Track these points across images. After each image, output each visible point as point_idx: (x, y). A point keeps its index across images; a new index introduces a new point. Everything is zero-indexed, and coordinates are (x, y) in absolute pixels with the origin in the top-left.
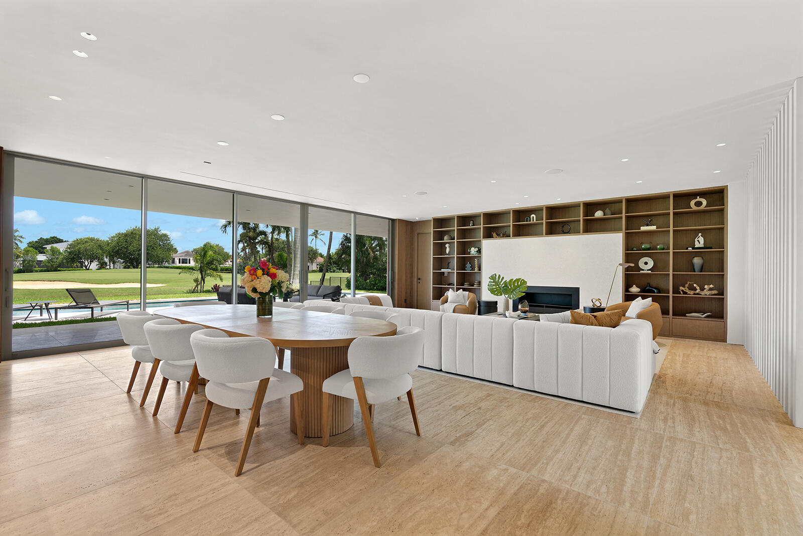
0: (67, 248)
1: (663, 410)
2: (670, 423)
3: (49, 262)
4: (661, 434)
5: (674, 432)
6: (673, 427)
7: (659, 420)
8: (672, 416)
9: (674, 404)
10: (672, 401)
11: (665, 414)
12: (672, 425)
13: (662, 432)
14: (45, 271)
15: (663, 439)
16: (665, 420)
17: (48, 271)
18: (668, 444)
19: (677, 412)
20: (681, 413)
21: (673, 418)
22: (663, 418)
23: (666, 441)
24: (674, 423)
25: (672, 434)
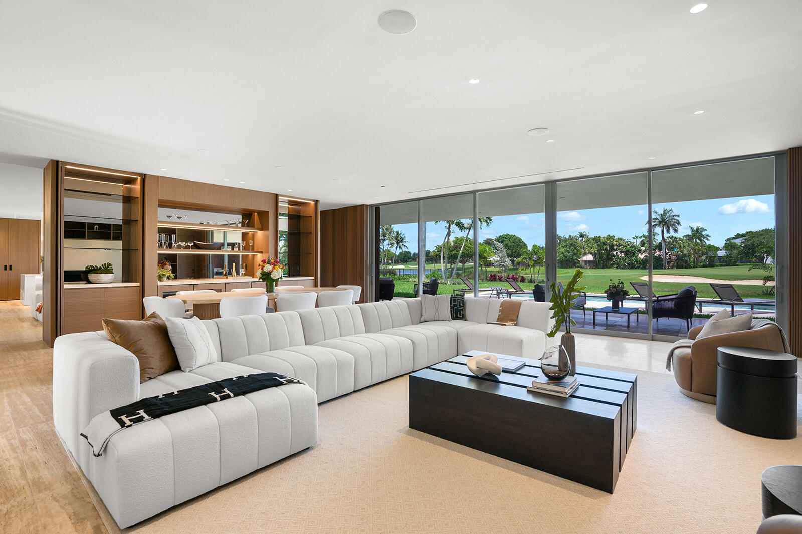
0: (742, 243)
1: (34, 453)
2: (16, 443)
3: (727, 258)
4: (20, 428)
5: (7, 435)
6: (11, 440)
7: (31, 438)
8: (18, 451)
9: (23, 471)
10: (29, 476)
11: (28, 449)
12: (12, 442)
13: (20, 430)
14: (725, 266)
15: (15, 426)
16: (23, 443)
17: (727, 266)
18: (8, 425)
19: (12, 462)
20: (7, 463)
21: (14, 449)
22: (28, 443)
23: (11, 426)
24: (11, 445)
25: (8, 433)
